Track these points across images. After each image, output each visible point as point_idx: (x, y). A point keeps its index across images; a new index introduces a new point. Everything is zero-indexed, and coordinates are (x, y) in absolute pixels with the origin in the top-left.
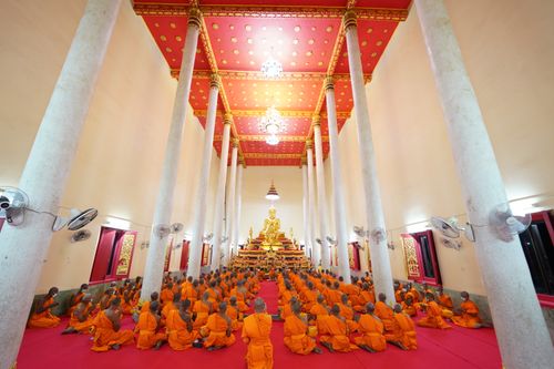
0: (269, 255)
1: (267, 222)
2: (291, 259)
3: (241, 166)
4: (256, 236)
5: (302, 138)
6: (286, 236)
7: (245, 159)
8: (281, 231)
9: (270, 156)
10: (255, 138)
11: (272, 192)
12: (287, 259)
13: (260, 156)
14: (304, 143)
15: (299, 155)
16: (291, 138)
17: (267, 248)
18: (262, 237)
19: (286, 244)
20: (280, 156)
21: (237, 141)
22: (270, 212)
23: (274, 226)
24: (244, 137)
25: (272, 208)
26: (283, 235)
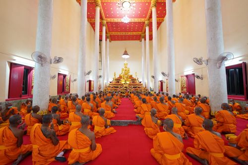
0: (125, 86)
1: (123, 70)
2: (136, 87)
3: (108, 40)
4: (117, 76)
5: (143, 20)
6: (133, 77)
7: (110, 35)
8: (130, 74)
9: (124, 33)
10: (116, 20)
11: (126, 53)
12: (134, 87)
13: (119, 33)
14: (144, 23)
15: (140, 33)
16: (136, 20)
17: (124, 82)
18: (120, 77)
19: (133, 80)
20: (129, 33)
21: (105, 22)
22: (125, 64)
23: (127, 71)
24: (109, 20)
25: (126, 62)
26: (131, 76)
